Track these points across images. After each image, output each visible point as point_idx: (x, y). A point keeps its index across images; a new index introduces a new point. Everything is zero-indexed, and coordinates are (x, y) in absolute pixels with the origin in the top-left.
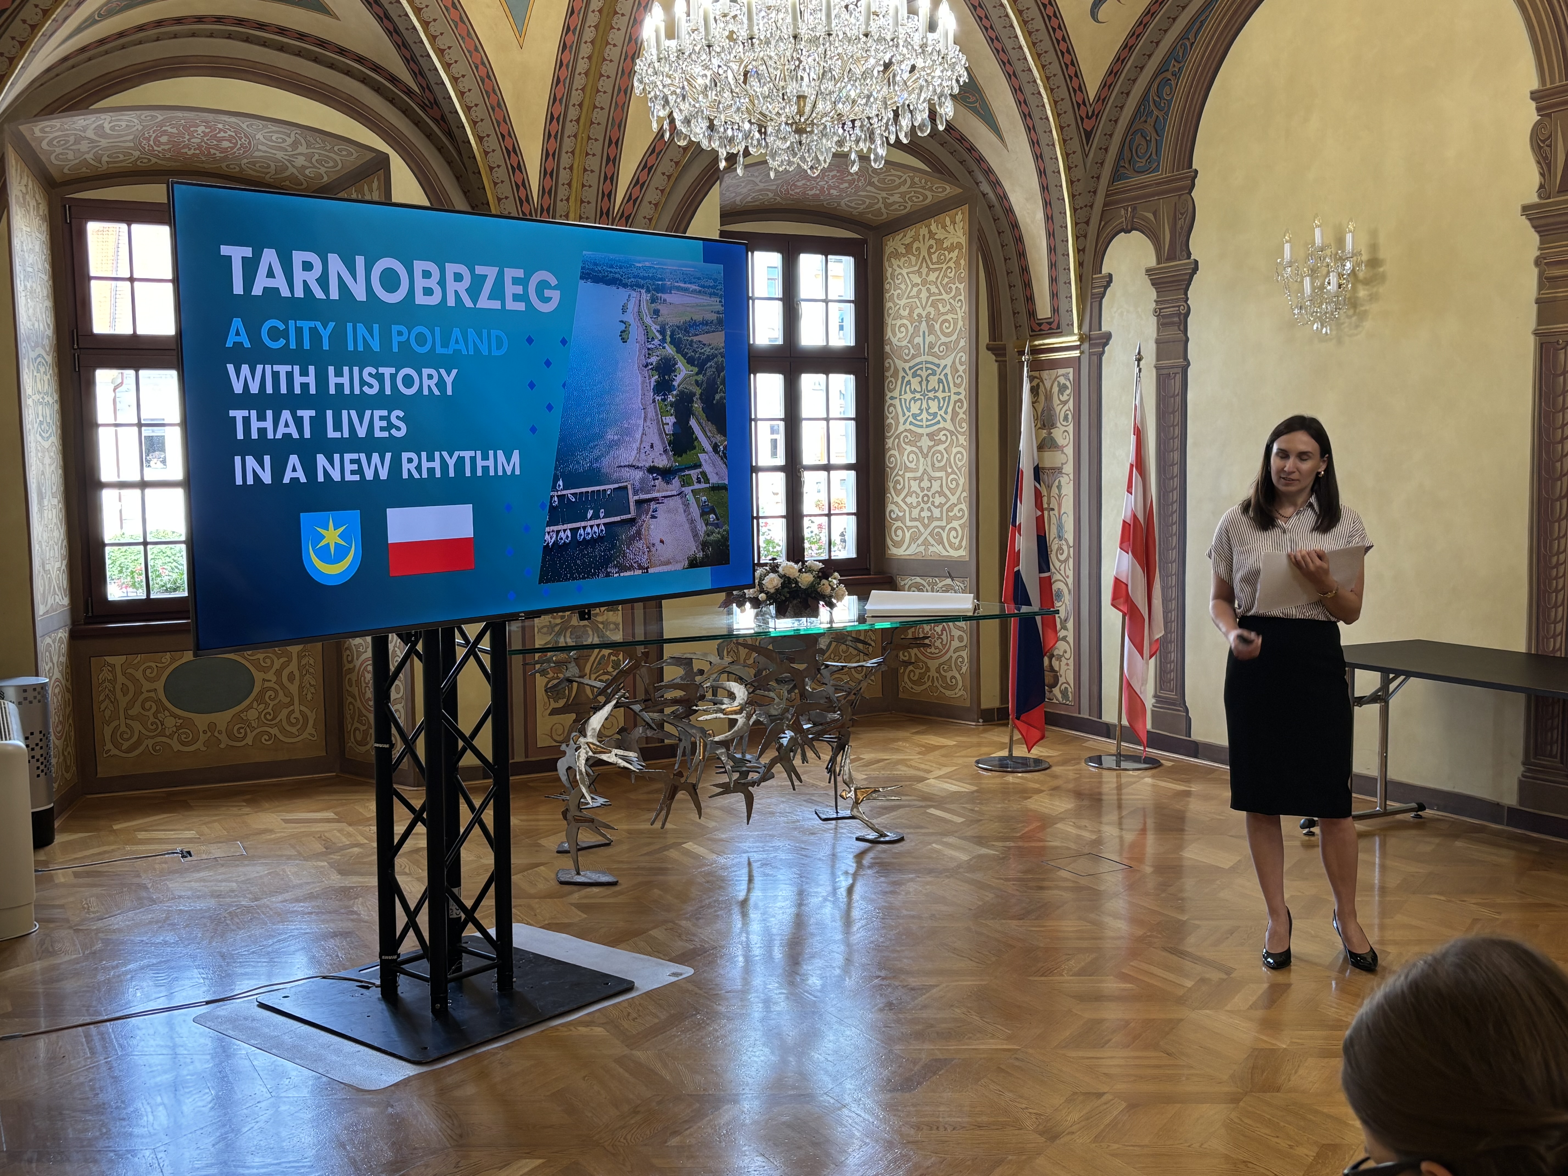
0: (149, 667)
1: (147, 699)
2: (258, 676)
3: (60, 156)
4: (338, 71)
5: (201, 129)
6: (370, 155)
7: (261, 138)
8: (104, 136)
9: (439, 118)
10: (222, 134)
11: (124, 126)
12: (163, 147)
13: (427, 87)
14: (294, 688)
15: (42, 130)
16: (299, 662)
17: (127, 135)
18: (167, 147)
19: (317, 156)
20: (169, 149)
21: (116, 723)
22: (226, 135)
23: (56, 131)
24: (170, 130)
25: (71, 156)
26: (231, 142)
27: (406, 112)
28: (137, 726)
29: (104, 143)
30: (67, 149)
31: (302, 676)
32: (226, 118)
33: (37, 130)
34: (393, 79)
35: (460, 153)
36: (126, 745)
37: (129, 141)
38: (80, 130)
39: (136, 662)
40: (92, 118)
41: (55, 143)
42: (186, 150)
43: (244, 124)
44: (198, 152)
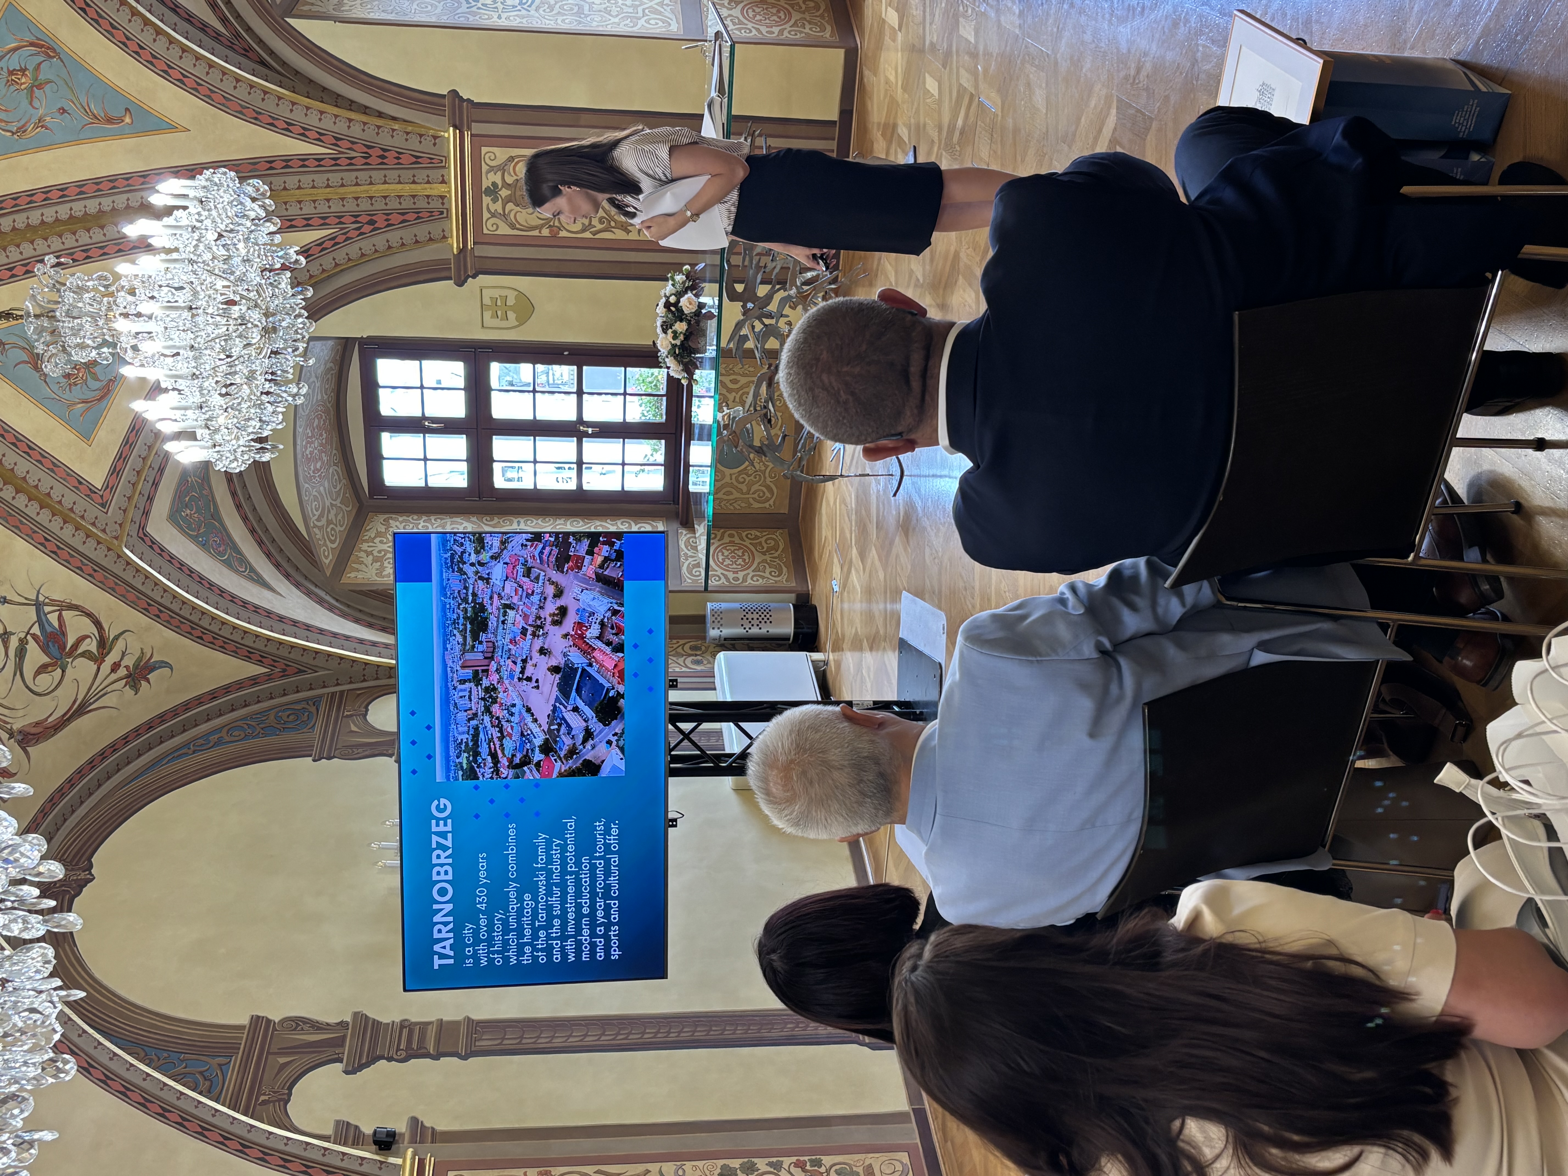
1: (737, 480)
14: (743, 380)
15: (327, 554)
18: (324, 456)
21: (751, 500)
22: (309, 429)
23: (327, 546)
25: (341, 514)
26: (314, 421)
28: (755, 487)
31: (734, 373)
32: (298, 446)
36: (768, 494)
38: (323, 529)
41: (334, 538)
42: (324, 440)
44: (324, 432)
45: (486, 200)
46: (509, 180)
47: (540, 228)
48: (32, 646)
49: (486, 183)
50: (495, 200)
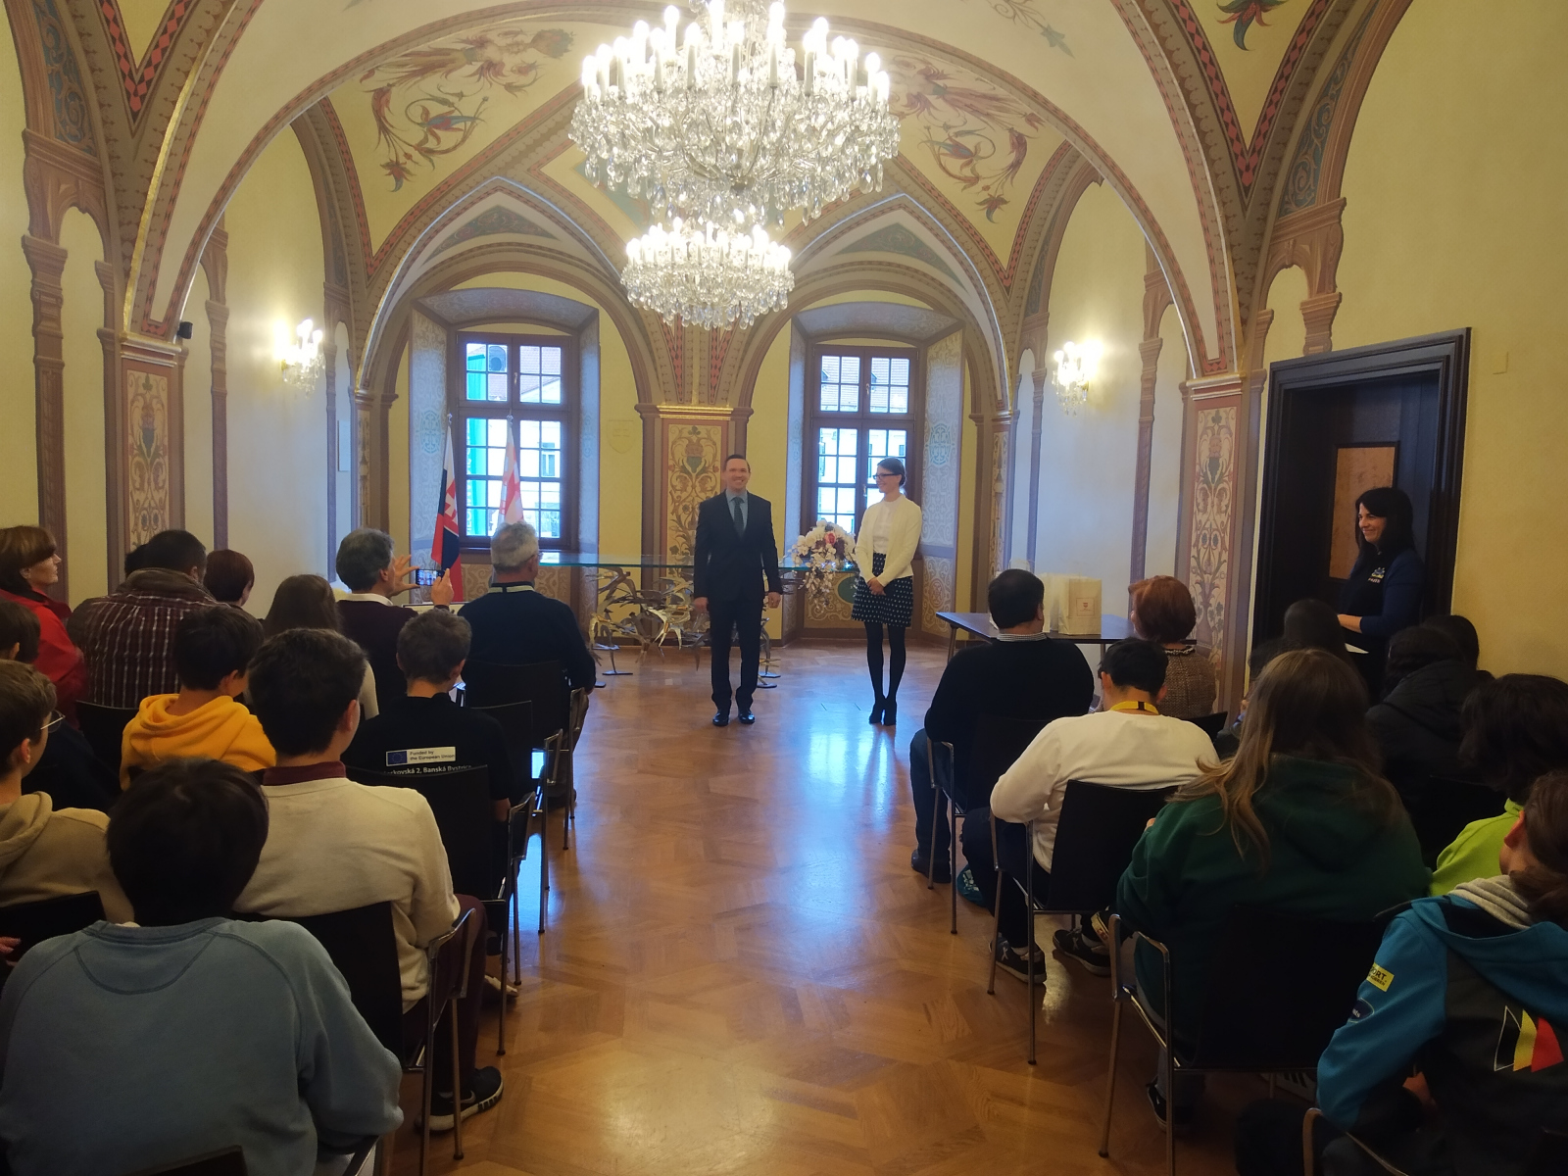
3: (446, 312)
4: (573, 265)
5: (510, 298)
6: (590, 309)
7: (540, 302)
8: (464, 303)
10: (521, 299)
11: (471, 297)
12: (496, 306)
15: (433, 302)
17: (475, 302)
18: (499, 306)
22: (524, 300)
23: (439, 301)
24: (495, 298)
26: (528, 304)
27: (608, 285)
29: (465, 306)
30: (448, 309)
33: (428, 301)
37: (479, 305)
38: (450, 301)
41: (440, 306)
42: (509, 307)
43: (530, 296)
44: (514, 307)
45: (690, 428)
46: (702, 442)
47: (674, 459)
48: (446, 109)
49: (700, 428)
50: (690, 433)
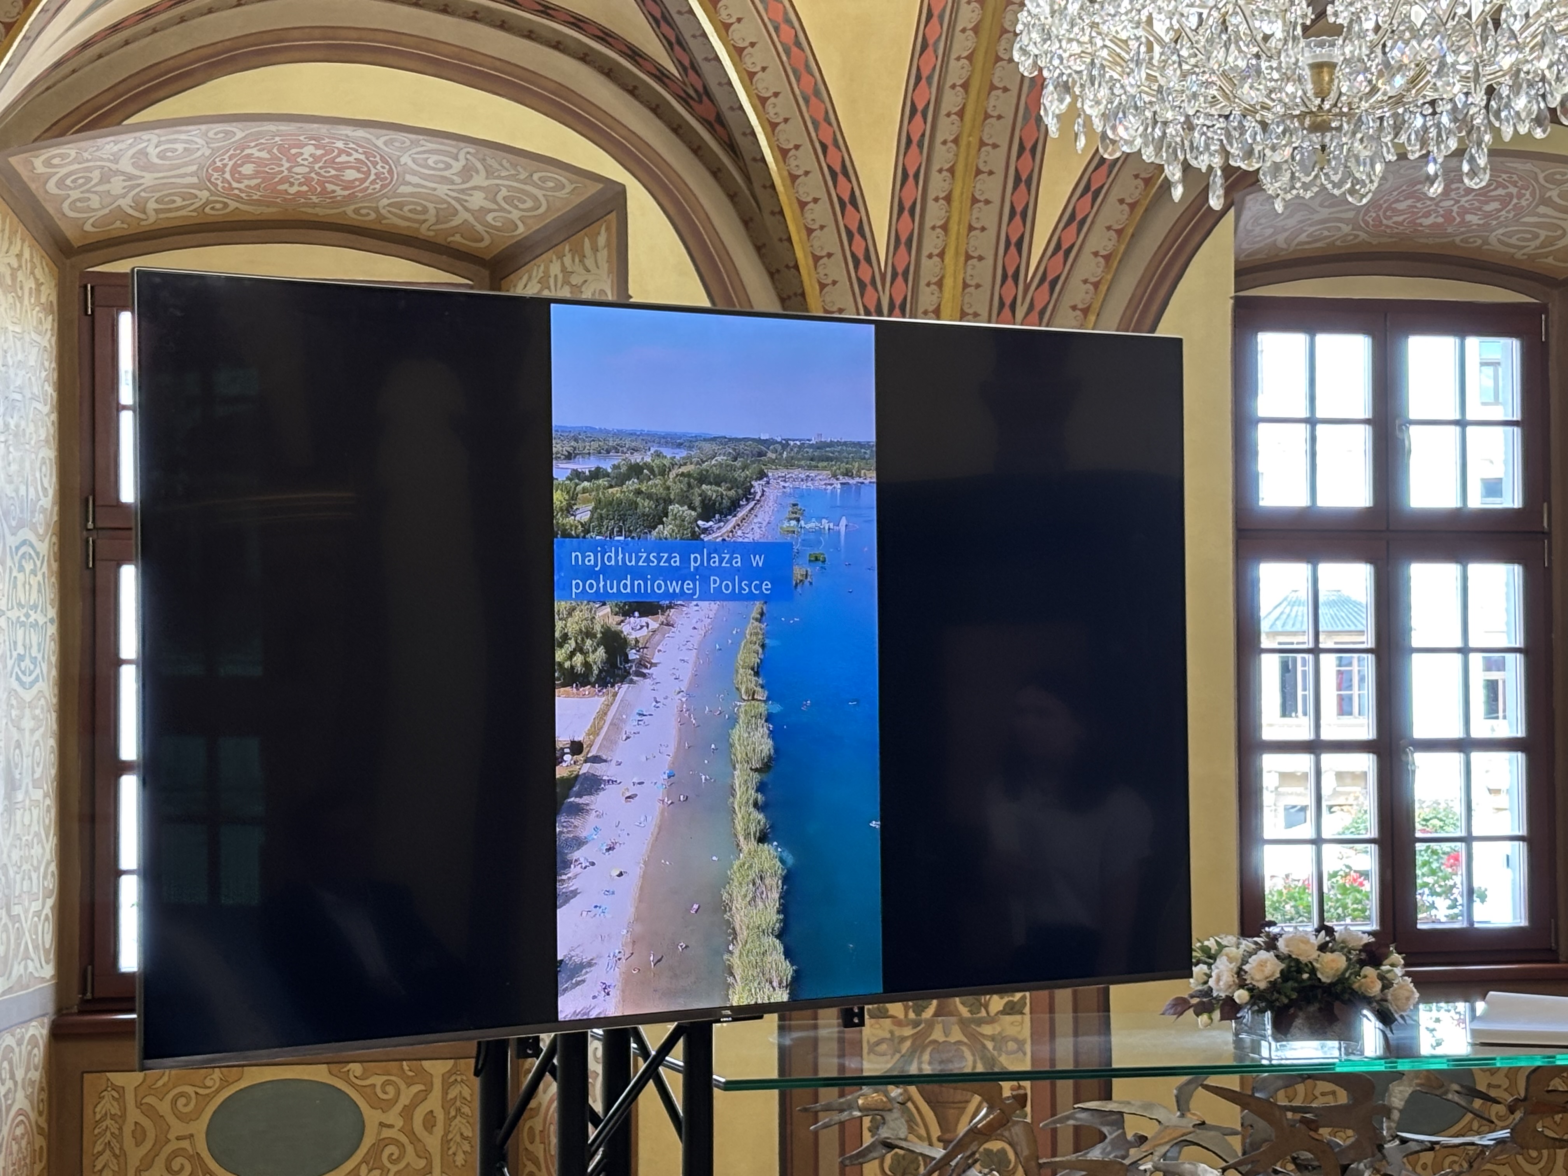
0: (182, 1095)
1: (175, 1154)
2: (371, 1117)
3: (79, 204)
4: (541, 43)
5: (308, 150)
6: (595, 188)
7: (410, 163)
8: (149, 167)
9: (712, 118)
10: (343, 158)
11: (180, 150)
12: (246, 182)
13: (691, 67)
14: (433, 1142)
15: (48, 163)
16: (445, 1092)
17: (186, 164)
18: (253, 182)
19: (504, 192)
20: (259, 185)
22: (351, 159)
23: (71, 163)
24: (257, 154)
25: (95, 202)
26: (359, 171)
27: (657, 109)
29: (149, 179)
30: (88, 191)
31: (449, 1120)
32: (348, 131)
33: (38, 163)
34: (634, 54)
35: (748, 179)
37: (191, 175)
38: (109, 160)
39: (160, 1083)
40: (128, 139)
41: (68, 182)
42: (285, 186)
43: (380, 140)
44: (305, 188)
